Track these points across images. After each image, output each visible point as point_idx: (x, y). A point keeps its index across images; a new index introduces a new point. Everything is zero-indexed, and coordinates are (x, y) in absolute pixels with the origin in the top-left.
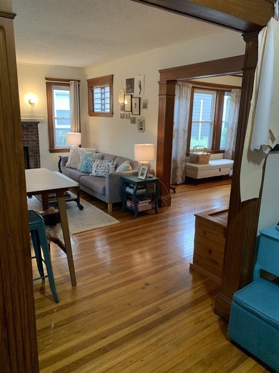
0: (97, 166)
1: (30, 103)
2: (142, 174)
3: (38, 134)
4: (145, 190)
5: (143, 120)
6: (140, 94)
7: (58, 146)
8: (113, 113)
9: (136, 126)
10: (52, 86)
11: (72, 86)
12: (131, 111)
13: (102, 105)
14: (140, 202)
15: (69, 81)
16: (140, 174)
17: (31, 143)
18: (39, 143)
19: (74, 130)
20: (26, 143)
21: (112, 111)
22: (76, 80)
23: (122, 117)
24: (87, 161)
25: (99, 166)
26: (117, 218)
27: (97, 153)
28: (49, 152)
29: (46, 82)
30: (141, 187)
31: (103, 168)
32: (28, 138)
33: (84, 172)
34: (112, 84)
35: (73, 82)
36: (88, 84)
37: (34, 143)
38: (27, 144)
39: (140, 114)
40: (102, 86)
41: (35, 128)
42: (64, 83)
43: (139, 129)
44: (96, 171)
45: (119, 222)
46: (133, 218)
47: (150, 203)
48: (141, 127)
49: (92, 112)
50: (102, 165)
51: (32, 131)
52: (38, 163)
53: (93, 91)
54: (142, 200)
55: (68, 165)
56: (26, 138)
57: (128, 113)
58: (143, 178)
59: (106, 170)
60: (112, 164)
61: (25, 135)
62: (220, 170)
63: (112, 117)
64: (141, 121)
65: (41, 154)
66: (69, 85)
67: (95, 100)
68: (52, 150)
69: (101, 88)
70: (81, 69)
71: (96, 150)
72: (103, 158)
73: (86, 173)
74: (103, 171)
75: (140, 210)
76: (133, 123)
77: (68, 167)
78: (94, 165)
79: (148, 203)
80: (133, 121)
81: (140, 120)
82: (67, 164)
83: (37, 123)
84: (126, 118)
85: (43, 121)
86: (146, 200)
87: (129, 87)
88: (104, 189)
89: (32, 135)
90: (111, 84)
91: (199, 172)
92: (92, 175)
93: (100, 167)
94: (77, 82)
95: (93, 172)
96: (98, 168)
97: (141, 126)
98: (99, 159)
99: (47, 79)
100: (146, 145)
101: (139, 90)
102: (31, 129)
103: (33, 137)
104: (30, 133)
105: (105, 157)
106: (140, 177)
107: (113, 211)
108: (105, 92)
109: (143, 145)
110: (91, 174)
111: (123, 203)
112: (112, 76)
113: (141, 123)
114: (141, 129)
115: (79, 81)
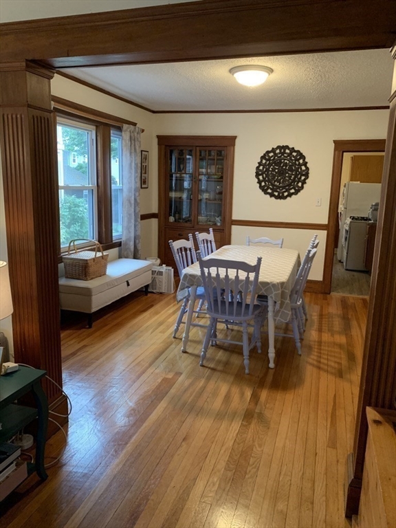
62: (128, 285)
91: (94, 298)
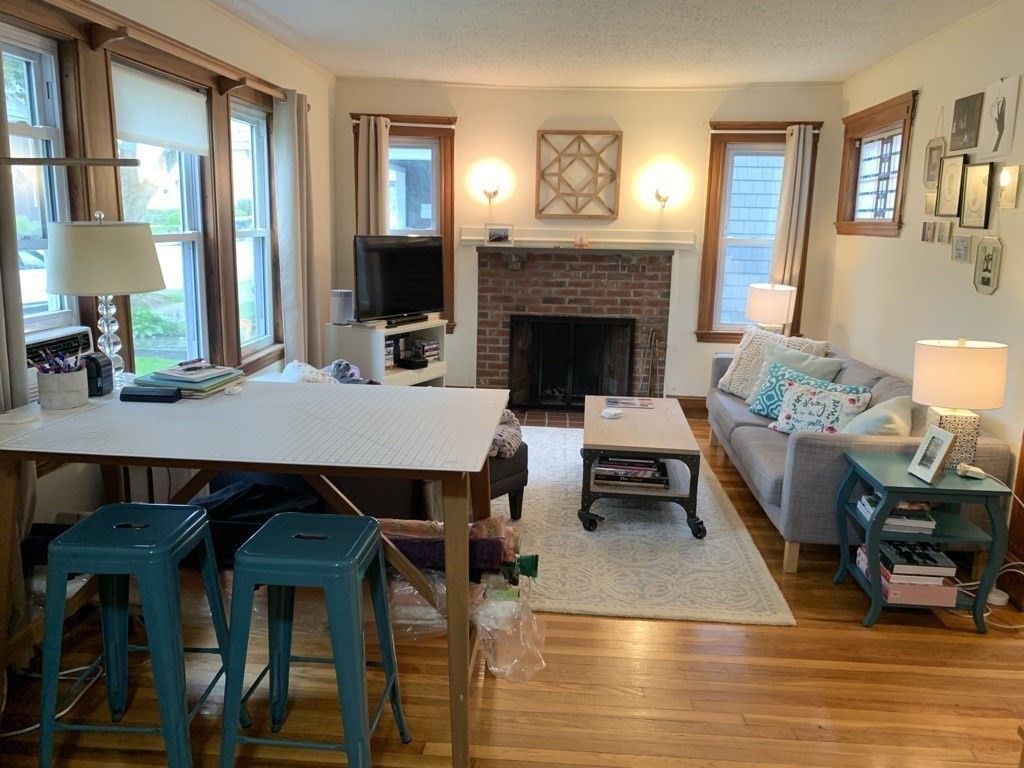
0: (798, 400)
1: (658, 197)
2: (926, 460)
3: (668, 286)
4: (932, 525)
5: (994, 250)
6: (995, 149)
7: (723, 322)
8: (900, 224)
9: (968, 270)
10: (728, 146)
11: (792, 142)
12: (959, 214)
13: (878, 198)
14: (898, 568)
15: (784, 125)
16: (918, 456)
17: (646, 308)
18: (667, 312)
19: (780, 277)
20: (632, 307)
21: (900, 217)
22: (806, 124)
23: (928, 234)
24: (774, 380)
25: (803, 400)
26: (794, 604)
27: (827, 355)
28: (695, 338)
29: (713, 135)
30: (916, 507)
31: (815, 409)
32: (640, 294)
33: (758, 414)
34: (911, 124)
35: (796, 127)
36: (846, 132)
37: (656, 311)
38: (636, 311)
39: (986, 226)
40: (886, 135)
41: (664, 270)
42: (766, 134)
43: (979, 280)
44: (789, 418)
45: (793, 622)
46: (859, 622)
47: (949, 581)
48: (987, 275)
49: (847, 222)
50: (814, 401)
51: (654, 278)
52: (658, 368)
53: (859, 151)
54: (911, 562)
55: (723, 386)
56: (636, 294)
57: (947, 222)
58: (927, 474)
59: (823, 419)
60: (853, 401)
61: (635, 286)
63: (898, 235)
64: (989, 251)
65: (670, 341)
66: (782, 139)
67: (860, 180)
68: (705, 334)
69: (883, 139)
70: (832, 88)
71: (827, 346)
72: (836, 376)
73: (767, 416)
74: (814, 419)
75: (895, 598)
76: (959, 257)
77: (723, 392)
78: (789, 396)
79: (939, 581)
80: (962, 253)
81: (985, 248)
82: (722, 380)
83: (669, 255)
84: (939, 241)
85: (687, 250)
86: (935, 563)
87: (963, 126)
88: (778, 485)
89: (651, 286)
90: (908, 121)
92: (775, 428)
93: (806, 404)
94: (810, 127)
95: (782, 417)
96: (800, 406)
97: (986, 270)
98: (823, 377)
99: (715, 126)
100: (970, 344)
101: (997, 133)
102: (650, 270)
103: (655, 292)
104: (647, 282)
105: (845, 375)
106: (915, 468)
107: (800, 570)
108: (891, 154)
109: (954, 343)
110: (771, 425)
111: (845, 553)
112: (915, 94)
113: (988, 259)
114: (986, 282)
115: (818, 125)
